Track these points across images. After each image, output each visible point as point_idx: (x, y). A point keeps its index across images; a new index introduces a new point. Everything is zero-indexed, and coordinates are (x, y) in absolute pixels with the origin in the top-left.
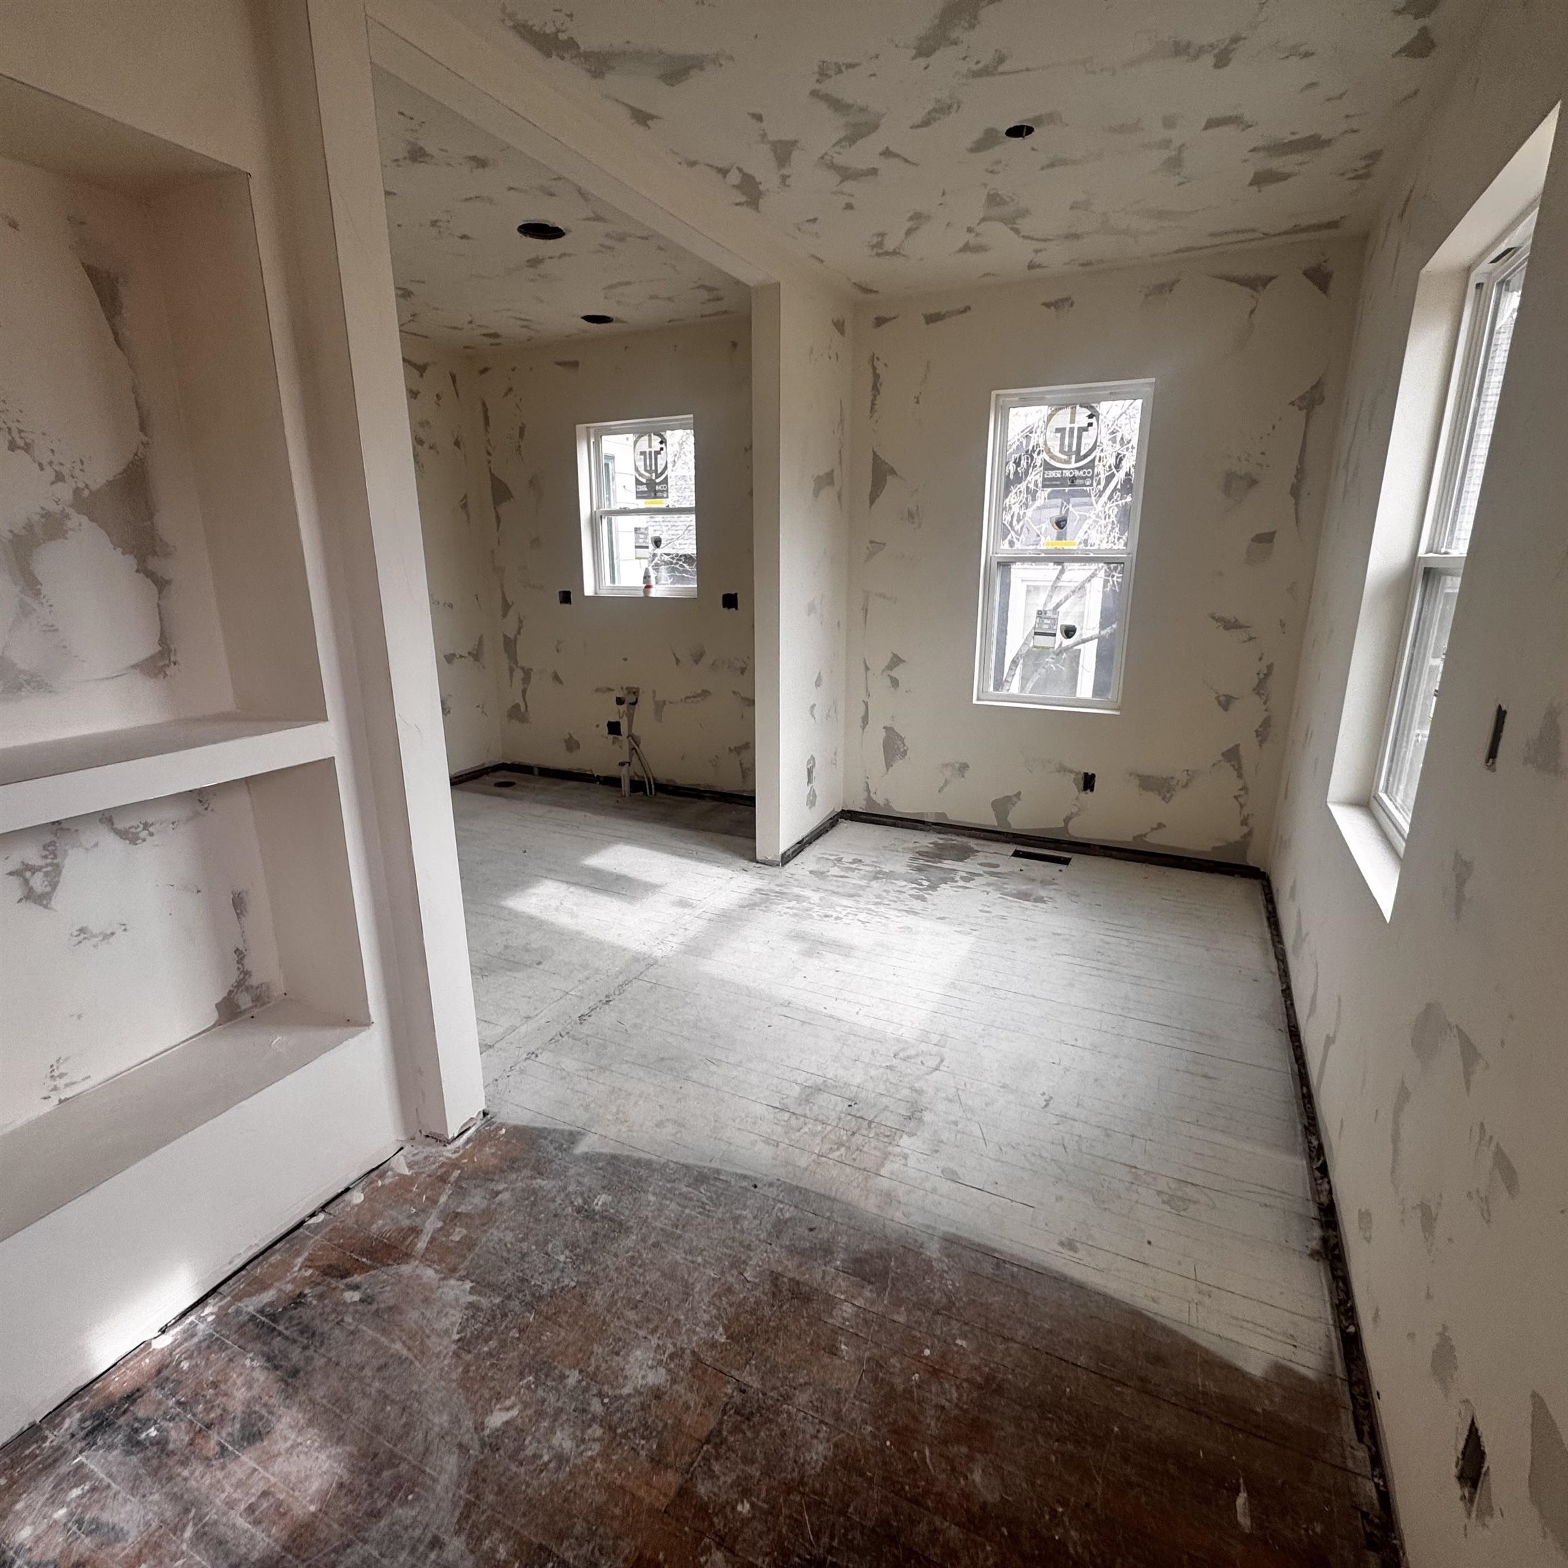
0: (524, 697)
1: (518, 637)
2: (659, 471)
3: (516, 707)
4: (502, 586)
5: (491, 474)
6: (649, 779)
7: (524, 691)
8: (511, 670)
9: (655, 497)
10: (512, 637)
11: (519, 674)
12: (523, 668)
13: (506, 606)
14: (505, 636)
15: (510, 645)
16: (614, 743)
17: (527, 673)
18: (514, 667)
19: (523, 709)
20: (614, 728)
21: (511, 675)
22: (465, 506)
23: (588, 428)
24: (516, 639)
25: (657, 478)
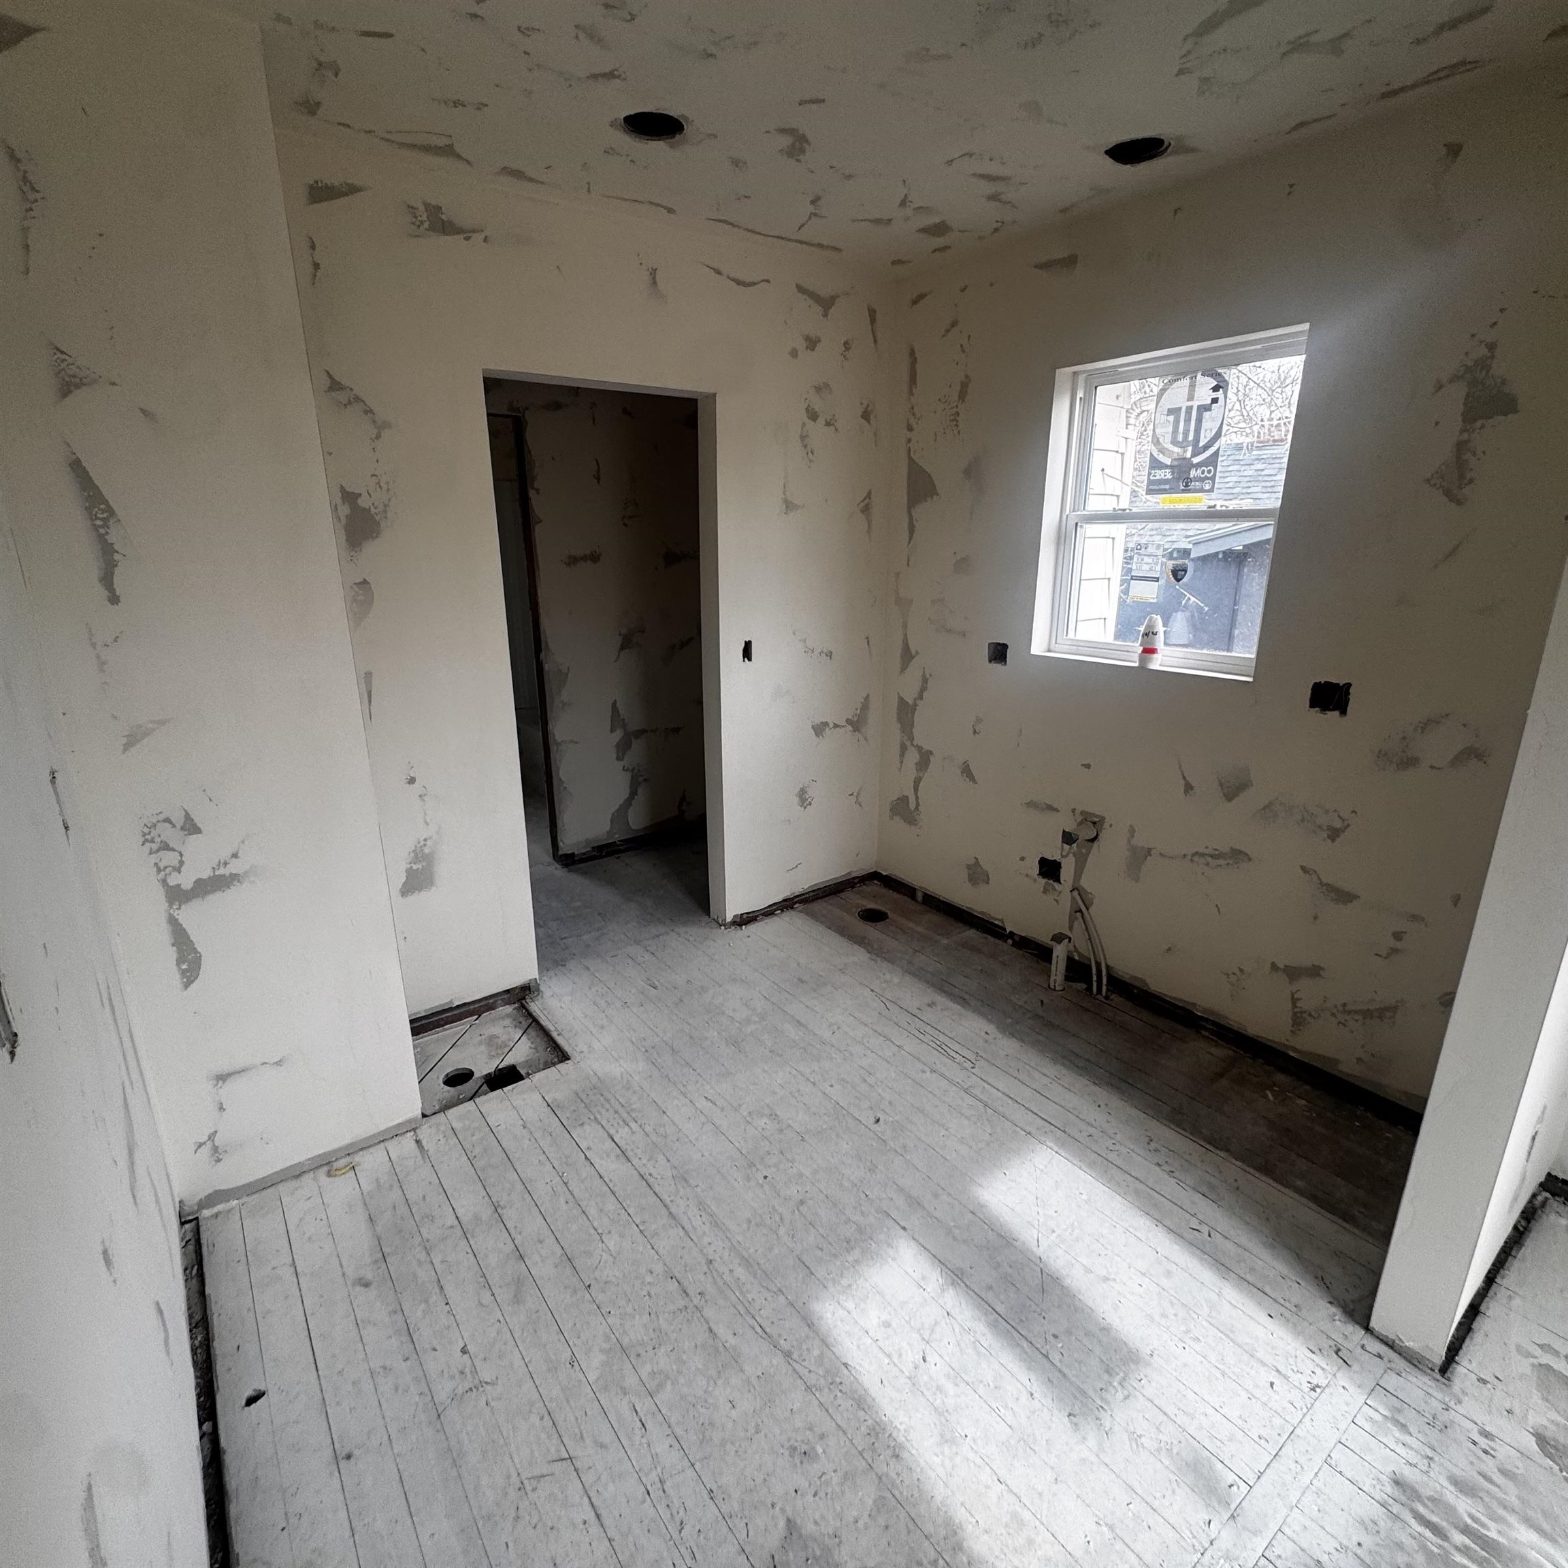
0: (916, 790)
1: (918, 702)
2: (1201, 444)
3: (904, 800)
4: (905, 626)
5: (910, 458)
6: (1098, 965)
7: (917, 782)
8: (903, 749)
9: (1187, 490)
10: (911, 702)
11: (913, 757)
12: (919, 748)
13: (907, 656)
14: (901, 700)
15: (906, 712)
16: (1045, 891)
17: (925, 758)
18: (908, 743)
19: (912, 806)
20: (1050, 869)
21: (902, 755)
22: (866, 509)
23: (1075, 373)
24: (915, 705)
25: (1194, 455)
